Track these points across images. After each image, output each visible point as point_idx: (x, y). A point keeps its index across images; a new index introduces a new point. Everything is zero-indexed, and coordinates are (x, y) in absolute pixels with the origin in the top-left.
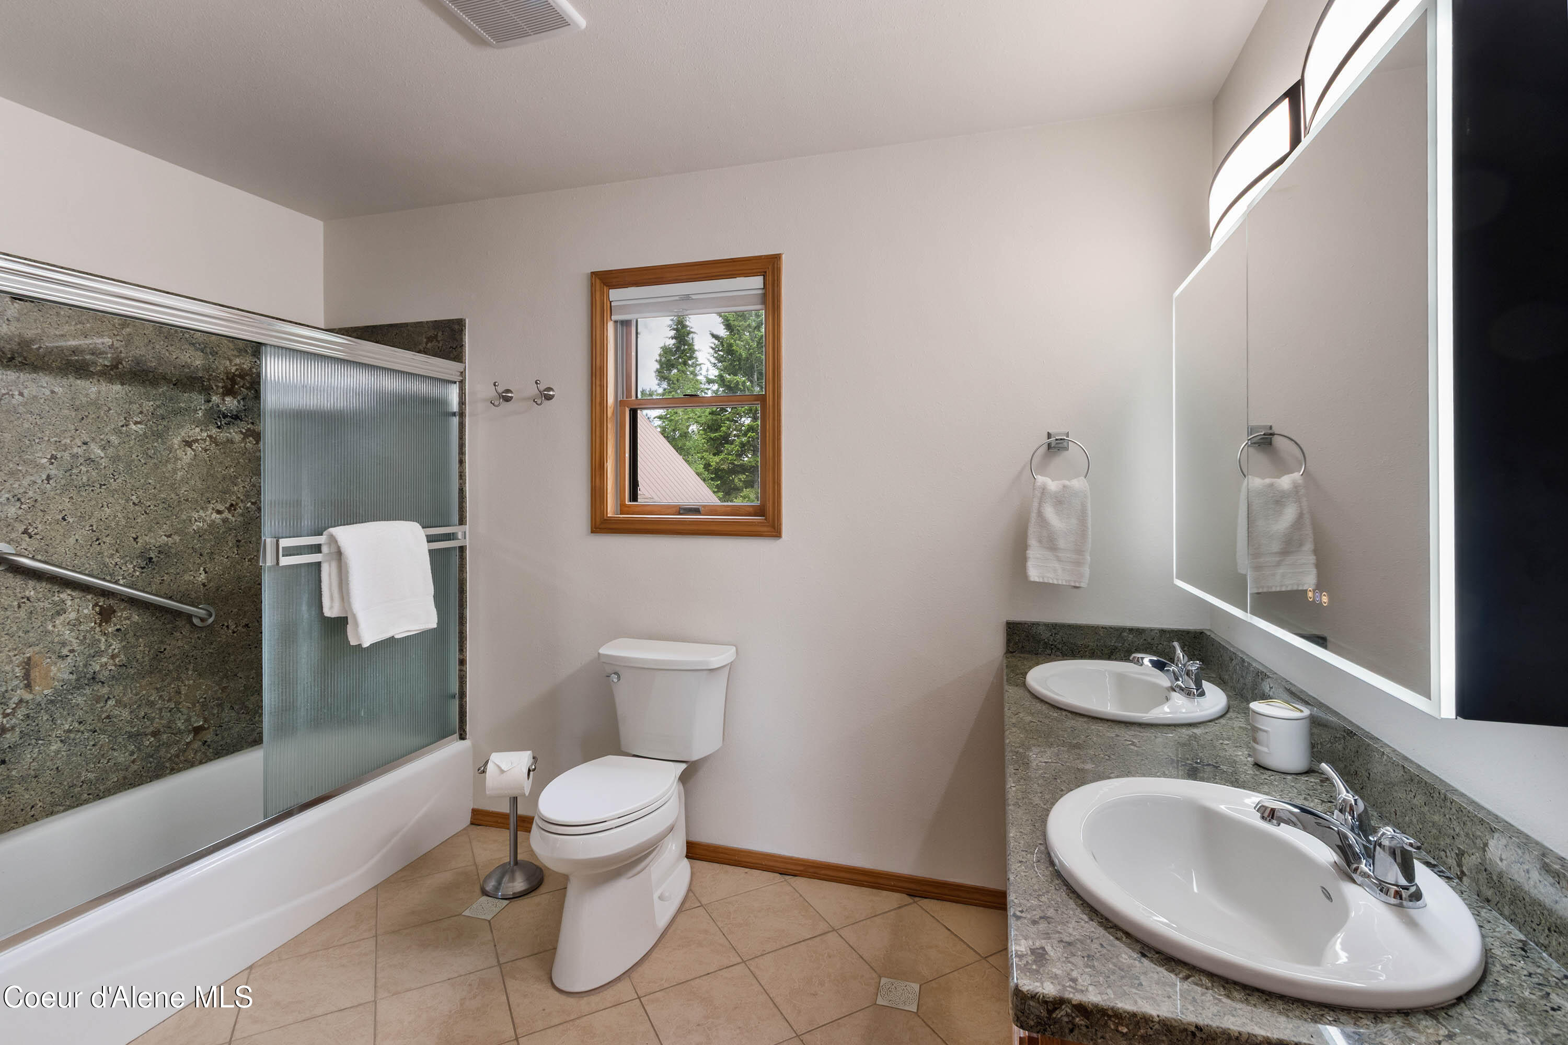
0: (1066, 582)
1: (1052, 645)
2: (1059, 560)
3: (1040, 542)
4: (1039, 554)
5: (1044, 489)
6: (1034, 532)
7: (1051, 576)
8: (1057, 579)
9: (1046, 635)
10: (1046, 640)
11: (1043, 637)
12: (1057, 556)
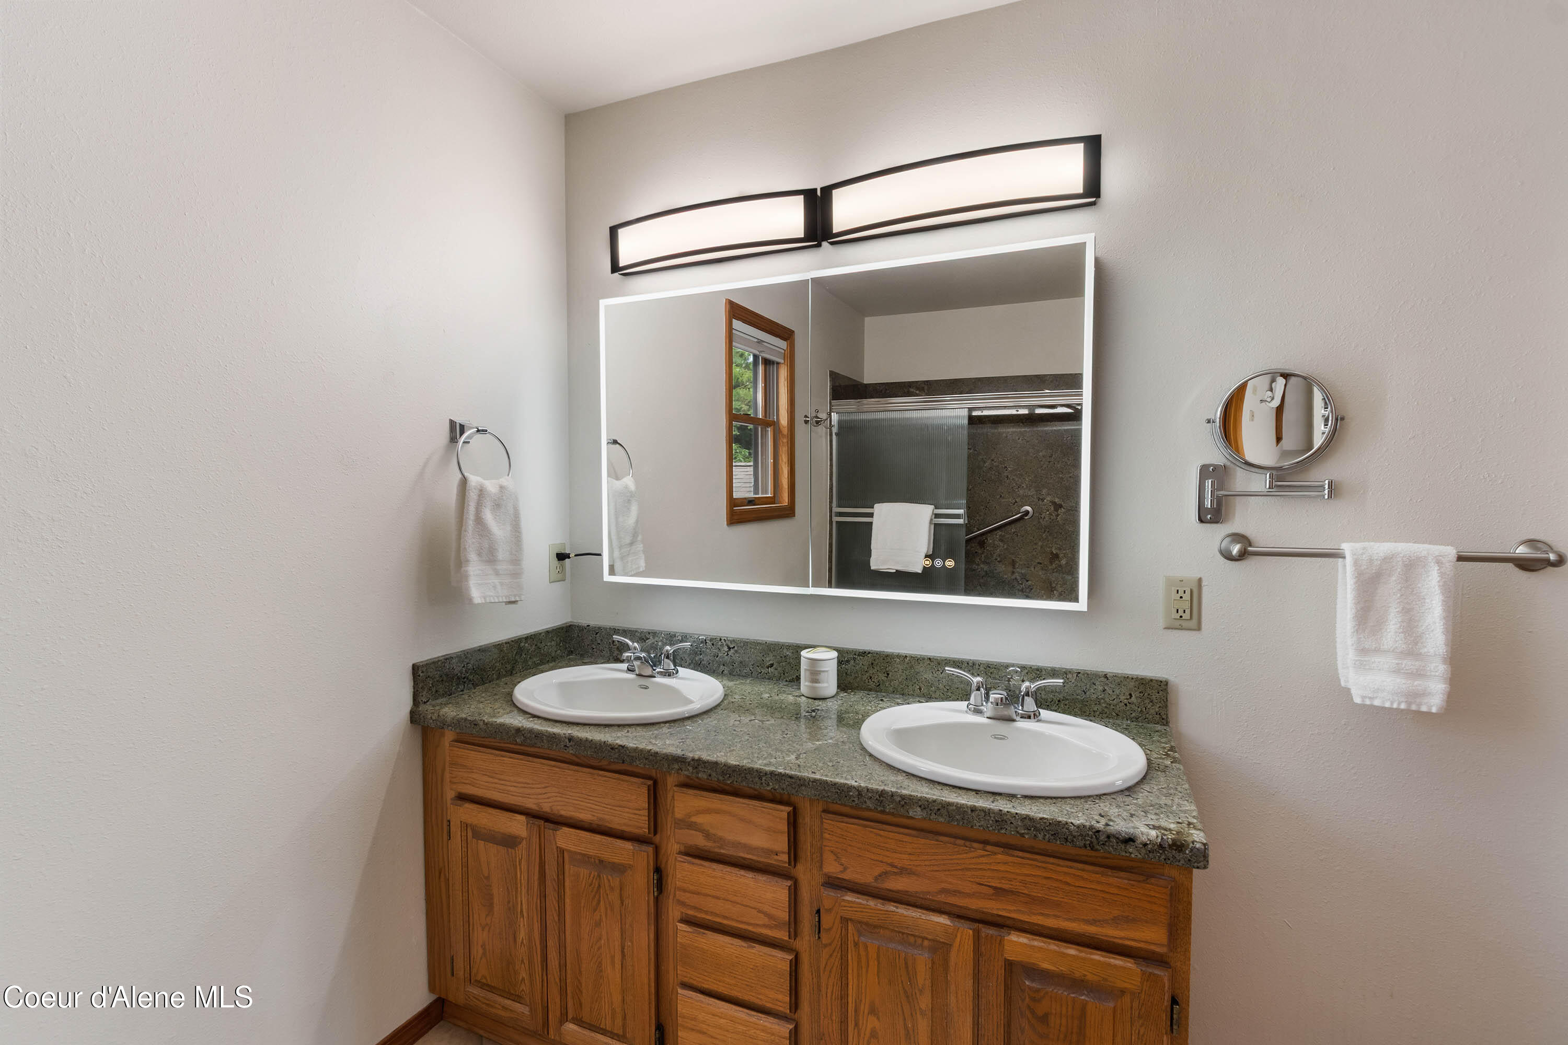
0: (506, 598)
1: (464, 678)
2: (497, 573)
3: (479, 555)
4: (479, 570)
5: (481, 490)
6: (473, 543)
7: (492, 594)
8: (498, 597)
9: (457, 668)
10: (459, 674)
11: (456, 672)
12: (495, 569)
